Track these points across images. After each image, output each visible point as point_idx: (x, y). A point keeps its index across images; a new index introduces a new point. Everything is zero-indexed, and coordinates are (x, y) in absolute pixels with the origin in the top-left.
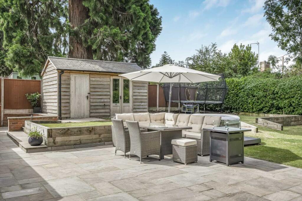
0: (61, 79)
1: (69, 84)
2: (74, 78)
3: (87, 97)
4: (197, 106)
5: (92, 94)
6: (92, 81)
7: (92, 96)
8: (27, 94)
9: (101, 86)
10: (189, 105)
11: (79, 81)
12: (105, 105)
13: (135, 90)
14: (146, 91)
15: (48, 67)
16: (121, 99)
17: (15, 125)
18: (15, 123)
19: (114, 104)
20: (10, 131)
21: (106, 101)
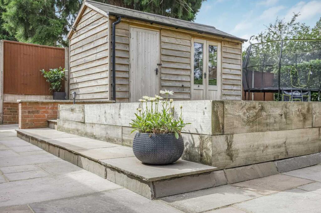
0: (116, 34)
1: (128, 44)
2: (135, 33)
3: (157, 70)
4: (307, 94)
5: (163, 65)
6: (164, 42)
7: (164, 69)
8: (43, 70)
9: (177, 53)
10: (294, 93)
11: (143, 40)
12: (183, 86)
13: (225, 64)
14: (240, 67)
15: (83, 20)
16: (205, 77)
17: (33, 116)
18: (33, 112)
19: (196, 86)
20: (24, 127)
21: (184, 79)
